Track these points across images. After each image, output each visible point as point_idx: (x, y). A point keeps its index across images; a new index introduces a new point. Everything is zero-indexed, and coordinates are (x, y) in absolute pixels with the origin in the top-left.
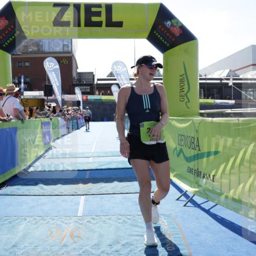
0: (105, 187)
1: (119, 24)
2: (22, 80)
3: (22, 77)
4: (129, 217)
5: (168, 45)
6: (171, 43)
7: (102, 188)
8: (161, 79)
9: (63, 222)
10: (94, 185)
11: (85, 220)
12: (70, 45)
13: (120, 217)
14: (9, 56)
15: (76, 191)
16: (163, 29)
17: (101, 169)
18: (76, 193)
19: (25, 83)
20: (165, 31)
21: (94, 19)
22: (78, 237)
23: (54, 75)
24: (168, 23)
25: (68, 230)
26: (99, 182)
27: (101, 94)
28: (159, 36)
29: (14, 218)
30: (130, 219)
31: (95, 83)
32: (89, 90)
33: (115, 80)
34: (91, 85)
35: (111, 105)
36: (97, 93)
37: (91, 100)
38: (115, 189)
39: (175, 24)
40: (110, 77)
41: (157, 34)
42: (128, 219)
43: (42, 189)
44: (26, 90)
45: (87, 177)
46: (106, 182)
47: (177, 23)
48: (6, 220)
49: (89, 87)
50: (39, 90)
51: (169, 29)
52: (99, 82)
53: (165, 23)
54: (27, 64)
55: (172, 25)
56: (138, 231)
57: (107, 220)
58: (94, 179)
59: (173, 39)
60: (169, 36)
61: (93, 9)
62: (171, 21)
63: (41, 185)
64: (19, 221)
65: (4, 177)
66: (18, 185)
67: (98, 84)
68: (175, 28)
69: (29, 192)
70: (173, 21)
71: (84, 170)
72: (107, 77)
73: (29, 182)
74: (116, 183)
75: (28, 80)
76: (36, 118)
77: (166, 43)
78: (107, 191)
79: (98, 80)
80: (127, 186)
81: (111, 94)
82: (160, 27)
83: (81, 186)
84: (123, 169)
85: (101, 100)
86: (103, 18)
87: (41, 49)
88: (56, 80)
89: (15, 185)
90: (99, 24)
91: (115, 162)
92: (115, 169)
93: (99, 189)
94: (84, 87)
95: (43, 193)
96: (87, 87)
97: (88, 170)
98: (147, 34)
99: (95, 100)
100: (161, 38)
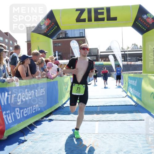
0: (110, 116)
1: (115, 19)
2: (57, 54)
3: (57, 52)
4: (127, 135)
5: (145, 30)
6: (147, 28)
7: (108, 117)
8: (141, 51)
9: (87, 137)
10: (103, 115)
11: (100, 136)
12: (84, 33)
13: (121, 135)
14: (51, 40)
15: (92, 118)
16: (141, 20)
17: (106, 106)
18: (93, 119)
19: (58, 55)
20: (143, 21)
21: (100, 16)
22: (97, 146)
23: (76, 50)
24: (145, 16)
25: (90, 142)
26: (106, 114)
27: (103, 60)
28: (139, 25)
29: (58, 133)
30: (127, 136)
31: (99, 54)
32: (95, 59)
33: (113, 52)
34: (97, 56)
35: (109, 67)
36: (100, 60)
37: (96, 64)
38: (116, 118)
39: (149, 17)
40: (108, 50)
41: (138, 23)
42: (126, 136)
43: (73, 117)
44: (59, 59)
45: (98, 110)
46: (110, 114)
47: (150, 16)
48: (54, 134)
49: (95, 57)
50: (67, 59)
51: (145, 20)
52: (101, 54)
53: (143, 16)
54: (59, 45)
55: (147, 17)
56: (133, 144)
57: (113, 137)
58: (102, 112)
59: (148, 26)
60: (146, 24)
61: (99, 11)
62: (146, 15)
63: (72, 115)
64: (61, 135)
65: (51, 109)
66: (59, 114)
67: (100, 55)
68: (149, 19)
69: (65, 118)
70: (148, 15)
71: (96, 106)
72: (106, 50)
73: (65, 112)
74: (116, 114)
75: (60, 54)
76: (67, 75)
77: (144, 28)
78: (112, 119)
79: (101, 52)
80: (124, 116)
81: (109, 61)
82: (140, 19)
83: (95, 115)
84: (119, 105)
85: (103, 64)
86: (105, 16)
87: (67, 36)
88: (77, 53)
89: (57, 114)
90: (103, 19)
91: (114, 102)
92: (115, 106)
93: (106, 118)
94: (93, 57)
95: (73, 119)
96: (94, 57)
97: (99, 106)
98: (132, 24)
99: (99, 64)
100: (141, 26)
